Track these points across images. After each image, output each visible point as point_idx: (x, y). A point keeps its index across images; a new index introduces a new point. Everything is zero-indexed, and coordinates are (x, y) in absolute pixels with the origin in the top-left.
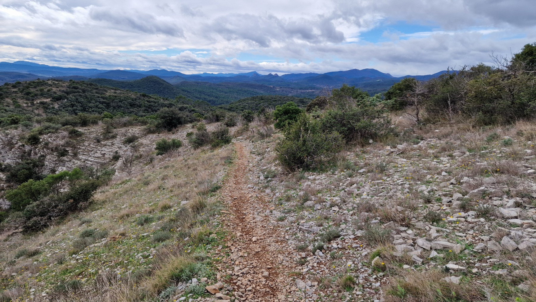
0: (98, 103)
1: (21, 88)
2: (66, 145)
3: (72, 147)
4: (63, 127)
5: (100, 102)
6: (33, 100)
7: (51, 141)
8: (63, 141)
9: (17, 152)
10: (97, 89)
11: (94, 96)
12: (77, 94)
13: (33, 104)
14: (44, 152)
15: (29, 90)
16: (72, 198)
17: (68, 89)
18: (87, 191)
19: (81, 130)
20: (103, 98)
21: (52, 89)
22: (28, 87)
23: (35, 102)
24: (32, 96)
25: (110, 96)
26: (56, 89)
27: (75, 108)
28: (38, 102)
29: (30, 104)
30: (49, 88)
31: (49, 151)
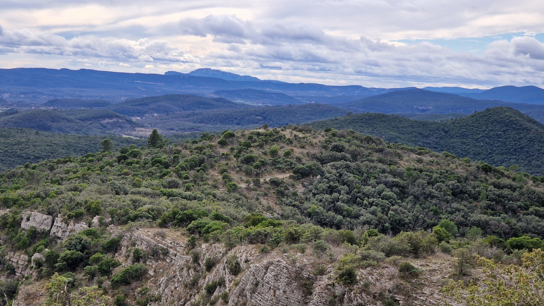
1: (235, 146)
2: (395, 291)
3: (405, 295)
4: (388, 259)
6: (258, 175)
7: (372, 281)
8: (391, 283)
9: (324, 295)
10: (381, 151)
11: (376, 167)
12: (341, 162)
13: (257, 183)
14: (362, 298)
15: (251, 151)
17: (323, 150)
19: (416, 264)
21: (292, 150)
22: (248, 146)
23: (262, 180)
24: (257, 167)
26: (301, 150)
27: (335, 195)
28: (268, 180)
29: (252, 185)
30: (288, 148)
31: (370, 298)
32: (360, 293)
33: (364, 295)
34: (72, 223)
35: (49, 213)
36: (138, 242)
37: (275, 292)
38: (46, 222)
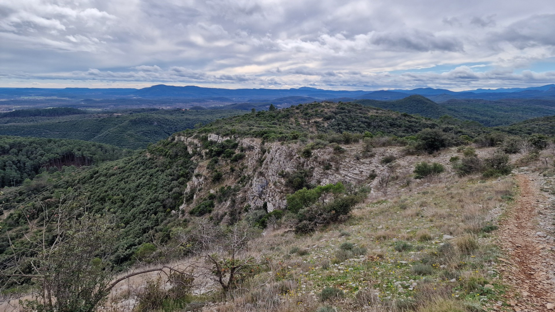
0: (360, 123)
1: (302, 109)
2: (330, 160)
3: (335, 162)
4: (330, 144)
5: (362, 122)
6: (309, 119)
7: (319, 155)
8: (329, 156)
9: (294, 163)
10: (361, 109)
11: (358, 115)
12: (343, 114)
13: (309, 123)
14: (313, 164)
15: (308, 111)
16: (334, 209)
17: (337, 110)
18: (347, 205)
19: (344, 147)
20: (365, 118)
21: (324, 110)
22: (307, 109)
23: (311, 122)
24: (309, 117)
25: (372, 116)
26: (327, 110)
27: (340, 126)
28: (313, 121)
29: (306, 123)
30: (322, 109)
31: (318, 164)
32: (313, 162)
34: (224, 138)
35: (217, 134)
36: (244, 144)
37: (279, 162)
38: (216, 138)
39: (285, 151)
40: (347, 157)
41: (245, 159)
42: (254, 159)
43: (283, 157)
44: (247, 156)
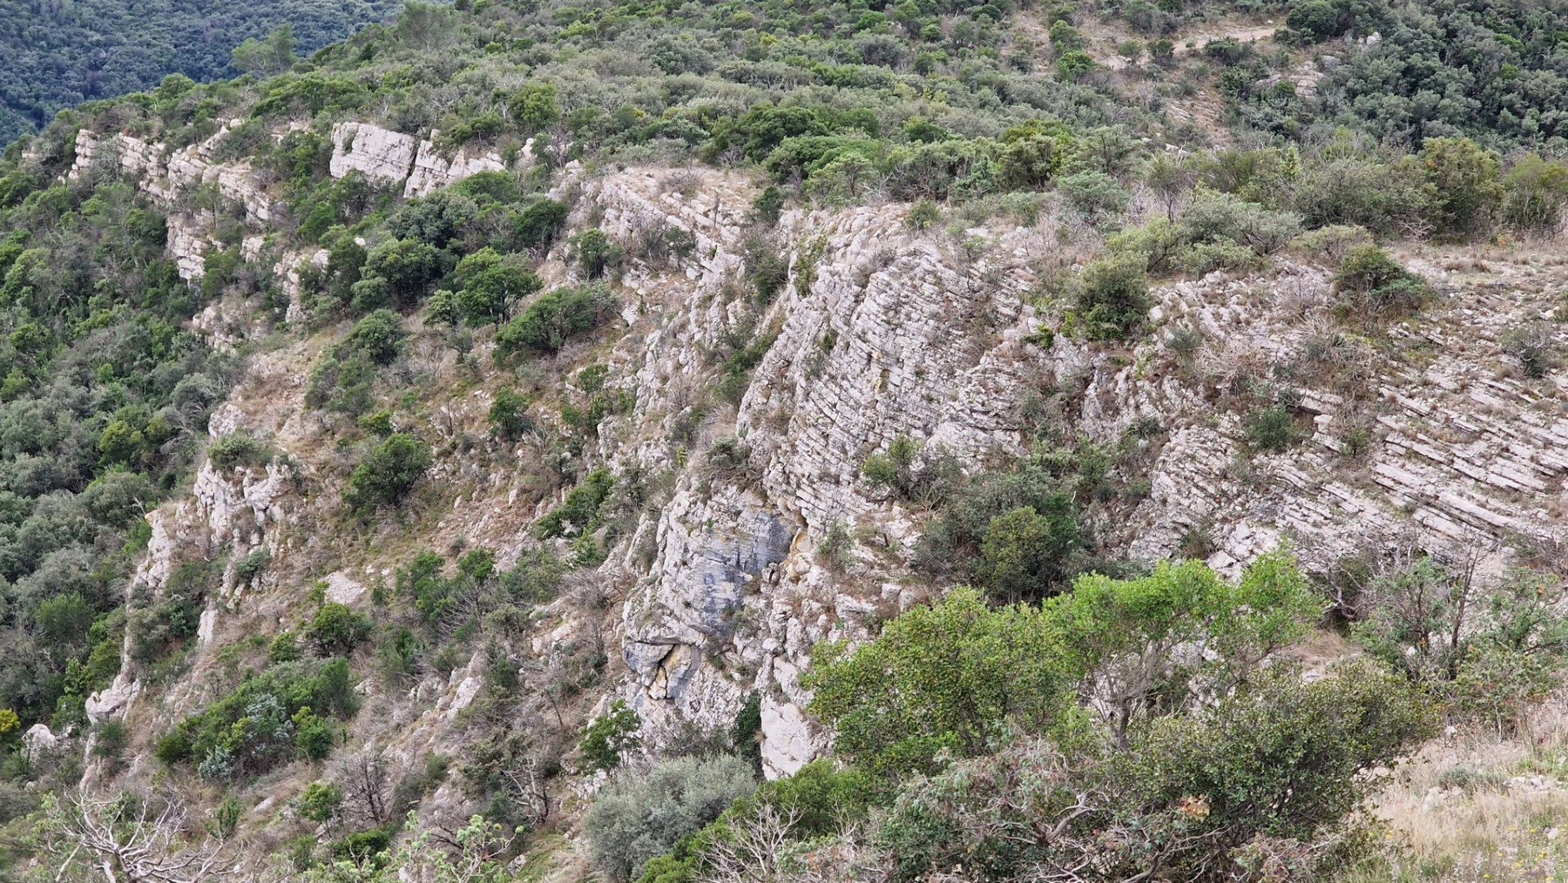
2: (1303, 370)
3: (1345, 389)
4: (1310, 235)
6: (1170, 28)
7: (1214, 327)
8: (1294, 335)
9: (1003, 380)
13: (1163, 56)
14: (1159, 400)
16: (1205, 784)
19: (1422, 263)
23: (1180, 47)
27: (1425, 97)
28: (1200, 45)
29: (1144, 61)
31: (1195, 399)
32: (1157, 378)
33: (1168, 386)
34: (460, 156)
35: (404, 129)
36: (610, 213)
37: (885, 373)
38: (394, 155)
39: (939, 282)
40: (1444, 349)
41: (614, 335)
42: (683, 337)
43: (918, 329)
44: (629, 315)
